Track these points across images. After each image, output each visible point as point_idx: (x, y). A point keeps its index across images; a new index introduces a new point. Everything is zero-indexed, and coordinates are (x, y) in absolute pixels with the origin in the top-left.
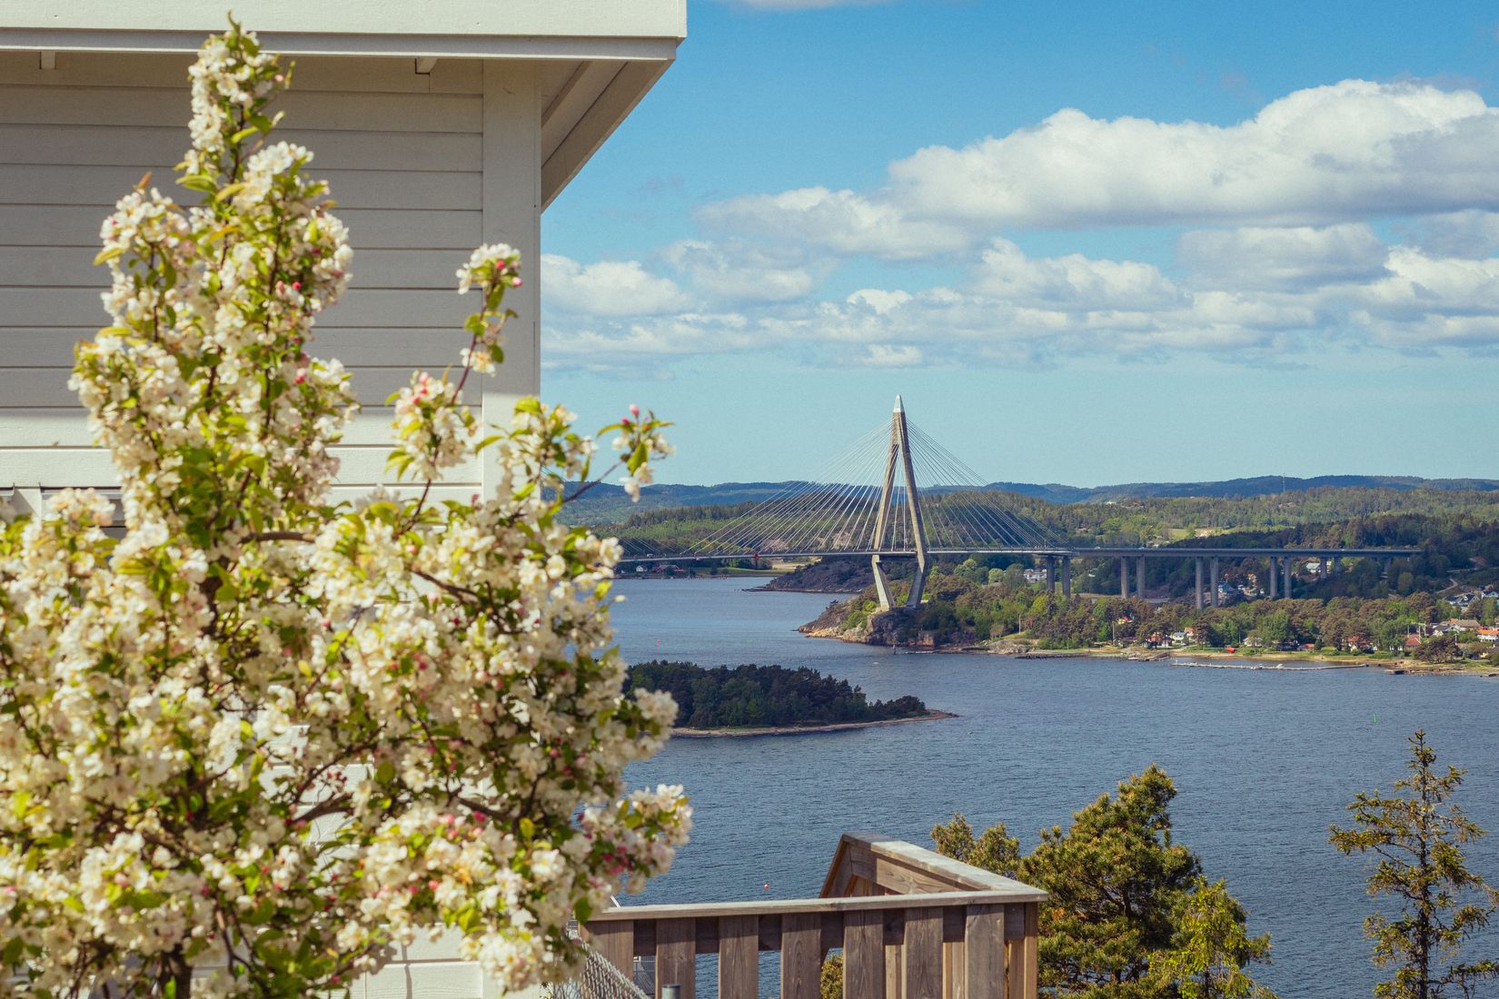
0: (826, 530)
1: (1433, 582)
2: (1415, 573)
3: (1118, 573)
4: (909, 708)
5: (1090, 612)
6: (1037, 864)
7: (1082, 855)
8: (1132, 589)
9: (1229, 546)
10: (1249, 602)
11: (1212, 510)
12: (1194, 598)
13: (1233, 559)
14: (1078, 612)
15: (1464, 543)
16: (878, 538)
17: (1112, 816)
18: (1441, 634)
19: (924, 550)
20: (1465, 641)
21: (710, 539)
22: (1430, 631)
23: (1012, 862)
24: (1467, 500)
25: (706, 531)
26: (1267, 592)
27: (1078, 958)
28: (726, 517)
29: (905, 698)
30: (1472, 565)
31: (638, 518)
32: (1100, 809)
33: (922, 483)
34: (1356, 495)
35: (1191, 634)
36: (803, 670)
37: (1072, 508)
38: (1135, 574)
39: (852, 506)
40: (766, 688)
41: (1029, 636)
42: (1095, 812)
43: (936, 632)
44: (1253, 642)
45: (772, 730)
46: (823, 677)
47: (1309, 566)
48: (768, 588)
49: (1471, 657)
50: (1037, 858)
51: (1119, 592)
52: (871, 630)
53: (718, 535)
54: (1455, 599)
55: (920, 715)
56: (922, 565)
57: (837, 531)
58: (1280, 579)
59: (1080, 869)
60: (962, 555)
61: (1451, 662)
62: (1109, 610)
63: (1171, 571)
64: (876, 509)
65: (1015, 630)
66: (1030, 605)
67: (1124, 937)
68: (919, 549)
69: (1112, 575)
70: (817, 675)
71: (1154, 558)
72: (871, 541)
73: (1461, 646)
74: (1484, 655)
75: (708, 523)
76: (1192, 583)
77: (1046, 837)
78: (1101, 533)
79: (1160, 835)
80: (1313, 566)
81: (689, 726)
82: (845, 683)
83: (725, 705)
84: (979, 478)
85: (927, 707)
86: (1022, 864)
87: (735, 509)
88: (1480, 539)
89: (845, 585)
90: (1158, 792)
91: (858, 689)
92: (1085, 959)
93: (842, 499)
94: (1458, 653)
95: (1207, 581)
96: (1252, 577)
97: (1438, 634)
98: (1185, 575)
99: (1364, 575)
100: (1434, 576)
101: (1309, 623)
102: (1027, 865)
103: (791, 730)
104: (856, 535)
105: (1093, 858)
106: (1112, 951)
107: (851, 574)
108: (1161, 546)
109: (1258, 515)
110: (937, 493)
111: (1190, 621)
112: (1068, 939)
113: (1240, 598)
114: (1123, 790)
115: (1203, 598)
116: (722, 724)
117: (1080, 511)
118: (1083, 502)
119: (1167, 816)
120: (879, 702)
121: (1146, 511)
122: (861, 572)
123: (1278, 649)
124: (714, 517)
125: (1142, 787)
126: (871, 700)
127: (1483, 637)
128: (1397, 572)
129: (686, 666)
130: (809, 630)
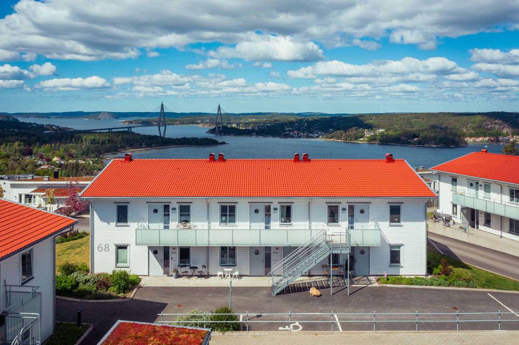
29: (223, 142)
35: (255, 133)
36: (211, 138)
54: (286, 129)
55: (225, 144)
91: (217, 141)
103: (210, 146)
120: (220, 142)
130: (207, 132)
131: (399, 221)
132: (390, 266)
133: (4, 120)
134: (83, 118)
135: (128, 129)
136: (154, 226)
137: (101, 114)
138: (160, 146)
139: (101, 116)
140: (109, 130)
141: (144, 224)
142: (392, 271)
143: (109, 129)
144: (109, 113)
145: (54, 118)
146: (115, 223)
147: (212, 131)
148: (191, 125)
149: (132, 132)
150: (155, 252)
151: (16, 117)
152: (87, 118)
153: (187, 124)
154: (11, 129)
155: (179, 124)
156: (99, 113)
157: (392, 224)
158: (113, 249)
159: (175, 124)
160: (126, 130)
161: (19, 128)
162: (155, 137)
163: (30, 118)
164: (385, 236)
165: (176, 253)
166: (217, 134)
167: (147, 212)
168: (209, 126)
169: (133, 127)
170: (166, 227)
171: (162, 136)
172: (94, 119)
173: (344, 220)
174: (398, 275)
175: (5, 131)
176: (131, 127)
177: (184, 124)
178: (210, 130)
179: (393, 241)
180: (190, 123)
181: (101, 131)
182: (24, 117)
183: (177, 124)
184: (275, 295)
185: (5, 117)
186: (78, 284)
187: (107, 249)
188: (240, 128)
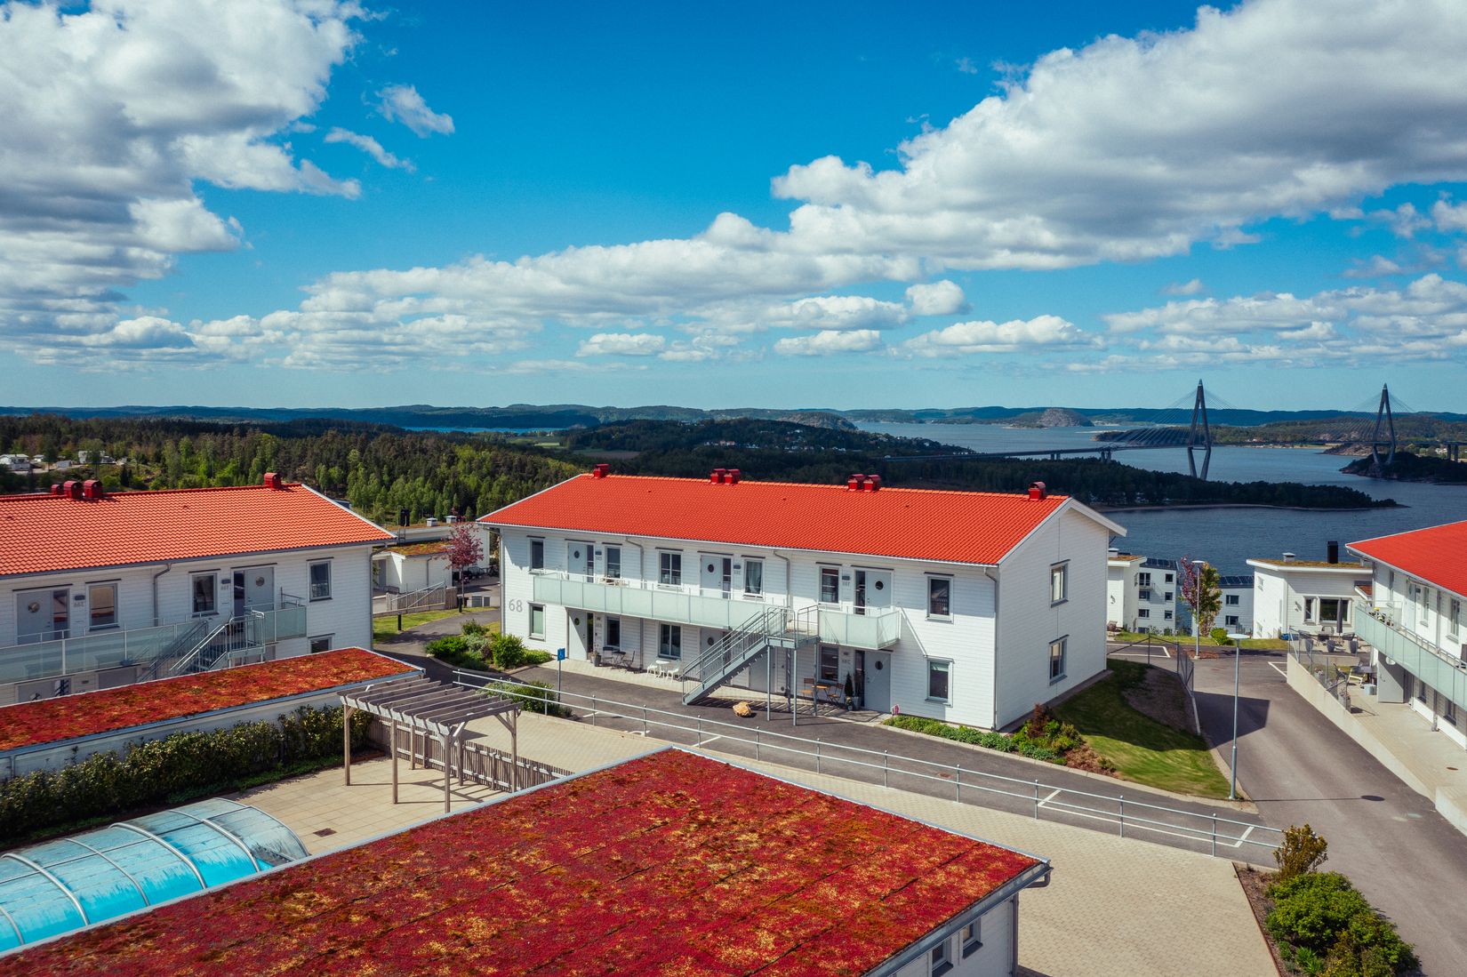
4: (1389, 504)
25: (1299, 431)
29: (1388, 499)
33: (1395, 412)
36: (1345, 487)
40: (1330, 494)
41: (1438, 476)
46: (1354, 490)
55: (1395, 506)
64: (1375, 420)
65: (1433, 473)
70: (1351, 489)
75: (1299, 427)
82: (1363, 493)
85: (1397, 503)
91: (1368, 495)
120: (1377, 500)
126: (1374, 500)
130: (1344, 470)
131: (947, 613)
132: (927, 700)
133: (825, 427)
134: (1001, 423)
135: (1103, 454)
136: (574, 576)
137: (1046, 413)
138: (1186, 504)
139: (1045, 420)
140: (1053, 456)
141: (562, 572)
142: (928, 711)
143: (1052, 453)
144: (1065, 410)
145: (934, 422)
146: (528, 568)
147: (1358, 467)
148: (1297, 447)
149: (1114, 462)
150: (577, 622)
151: (850, 420)
153: (1284, 443)
154: (833, 446)
155: (1259, 443)
156: (1041, 411)
157: (933, 616)
158: (526, 608)
159: (1249, 443)
160: (1098, 455)
161: (849, 446)
162: (1174, 478)
163: (882, 422)
164: (920, 638)
165: (601, 626)
166: (1375, 477)
167: (566, 555)
168: (1356, 450)
169: (1116, 449)
170: (590, 580)
171: (1199, 475)
172: (1028, 426)
173: (847, 599)
174: (943, 722)
175: (820, 450)
176: (1109, 449)
177: (1275, 442)
178: (1354, 463)
179: (934, 652)
180: (1293, 443)
181: (1031, 457)
182: (869, 421)
183: (1254, 444)
184: (686, 704)
185: (828, 419)
186: (466, 648)
187: (519, 609)
188: (1459, 460)
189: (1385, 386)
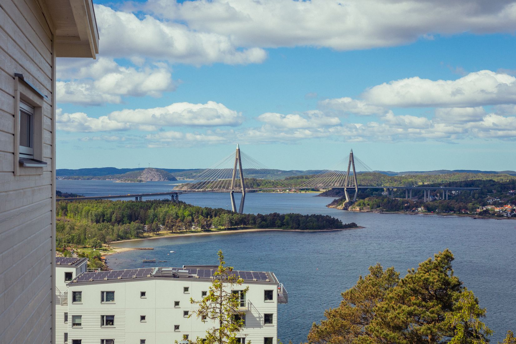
0: (333, 182)
1: (483, 196)
2: (479, 194)
3: (405, 193)
4: (353, 226)
5: (398, 202)
6: (406, 281)
7: (423, 278)
8: (409, 197)
9: (433, 187)
10: (438, 200)
11: (428, 178)
12: (424, 199)
13: (434, 190)
14: (395, 202)
15: (491, 187)
16: (346, 184)
17: (432, 266)
18: (485, 209)
19: (357, 187)
20: (491, 211)
21: (305, 184)
22: (483, 208)
23: (397, 280)
24: (492, 176)
25: (304, 182)
26: (442, 198)
27: (420, 315)
28: (308, 178)
29: (352, 223)
30: (493, 192)
31: (287, 178)
32: (429, 263)
33: (357, 171)
34: (464, 175)
35: (423, 208)
36: (327, 216)
37: (394, 177)
38: (409, 193)
39: (340, 176)
40: (318, 220)
41: (383, 208)
42: (427, 264)
43: (360, 207)
44: (438, 210)
45: (319, 230)
46: (332, 217)
47: (452, 192)
48: (319, 196)
49: (493, 215)
50: (406, 279)
51: (405, 198)
52: (344, 206)
53: (307, 182)
54: (488, 201)
55: (356, 227)
56: (357, 191)
57: (336, 182)
58: (445, 195)
59: (421, 283)
60: (367, 188)
61: (488, 216)
62: (403, 202)
63: (418, 193)
64: (345, 177)
65: (379, 207)
66: (383, 201)
67: (437, 308)
68: (356, 187)
69: (404, 194)
70: (331, 217)
71: (414, 190)
72: (344, 185)
73: (490, 212)
74: (496, 214)
75: (304, 180)
76: (423, 196)
77: (409, 272)
78: (401, 183)
79: (449, 273)
80: (453, 192)
81: (299, 229)
82: (337, 219)
83: (308, 224)
84: (371, 170)
85: (358, 225)
86: (400, 281)
87: (311, 176)
88: (495, 186)
89: (338, 195)
90: (448, 258)
91: (341, 221)
92: (422, 315)
93: (337, 174)
94: (489, 214)
95: (427, 195)
96: (438, 195)
97: (484, 209)
98: (421, 194)
99: (466, 194)
100: (483, 195)
101: (452, 206)
102: (403, 281)
103: (324, 231)
104: (340, 183)
105: (427, 280)
106: (432, 312)
107: (339, 192)
108: (416, 187)
109: (440, 179)
110: (361, 173)
111: (423, 205)
112: (417, 308)
113: (435, 199)
114: (436, 257)
115: (426, 199)
116: (307, 229)
117: (396, 178)
118: (396, 176)
119: (451, 266)
120: (346, 224)
121: (412, 178)
122: (342, 192)
123: (445, 212)
124: (306, 178)
125: (442, 256)
126: (344, 223)
127: (496, 210)
128: (475, 194)
129: (298, 214)
130: (329, 206)
134: (113, 179)
137: (144, 172)
140: (137, 199)
143: (136, 196)
144: (158, 170)
147: (337, 204)
152: (119, 178)
172: (132, 181)
178: (335, 202)
189: (352, 151)
